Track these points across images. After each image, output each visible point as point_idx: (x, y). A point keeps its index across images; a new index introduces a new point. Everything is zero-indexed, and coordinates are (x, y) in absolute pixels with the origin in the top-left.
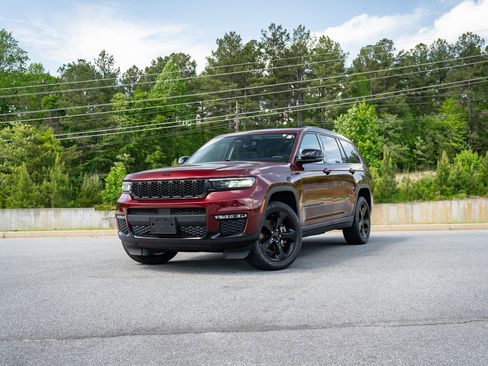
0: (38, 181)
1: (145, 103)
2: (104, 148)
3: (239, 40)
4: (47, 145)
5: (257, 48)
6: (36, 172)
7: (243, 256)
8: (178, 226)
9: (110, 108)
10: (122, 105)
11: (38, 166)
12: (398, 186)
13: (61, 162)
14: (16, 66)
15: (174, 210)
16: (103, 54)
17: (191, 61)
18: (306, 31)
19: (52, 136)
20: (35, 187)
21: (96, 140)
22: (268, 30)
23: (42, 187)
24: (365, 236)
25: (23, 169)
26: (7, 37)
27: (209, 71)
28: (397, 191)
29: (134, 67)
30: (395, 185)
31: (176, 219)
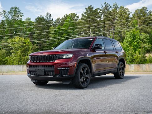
0: (25, 56)
1: (60, 30)
2: (47, 45)
3: (93, 8)
4: (27, 44)
5: (99, 11)
6: (24, 53)
7: (68, 83)
8: (45, 72)
9: (49, 32)
10: (53, 31)
11: (24, 51)
12: (146, 58)
13: (31, 50)
14: (20, 18)
15: (44, 66)
16: (48, 14)
17: (77, 16)
18: (117, 5)
19: (29, 41)
20: (23, 58)
21: (45, 42)
22: (104, 4)
23: (25, 58)
24: (122, 76)
25: (19, 52)
26: (17, 9)
27: (82, 19)
28: (146, 60)
29: (59, 18)
30: (145, 58)
31: (44, 69)
